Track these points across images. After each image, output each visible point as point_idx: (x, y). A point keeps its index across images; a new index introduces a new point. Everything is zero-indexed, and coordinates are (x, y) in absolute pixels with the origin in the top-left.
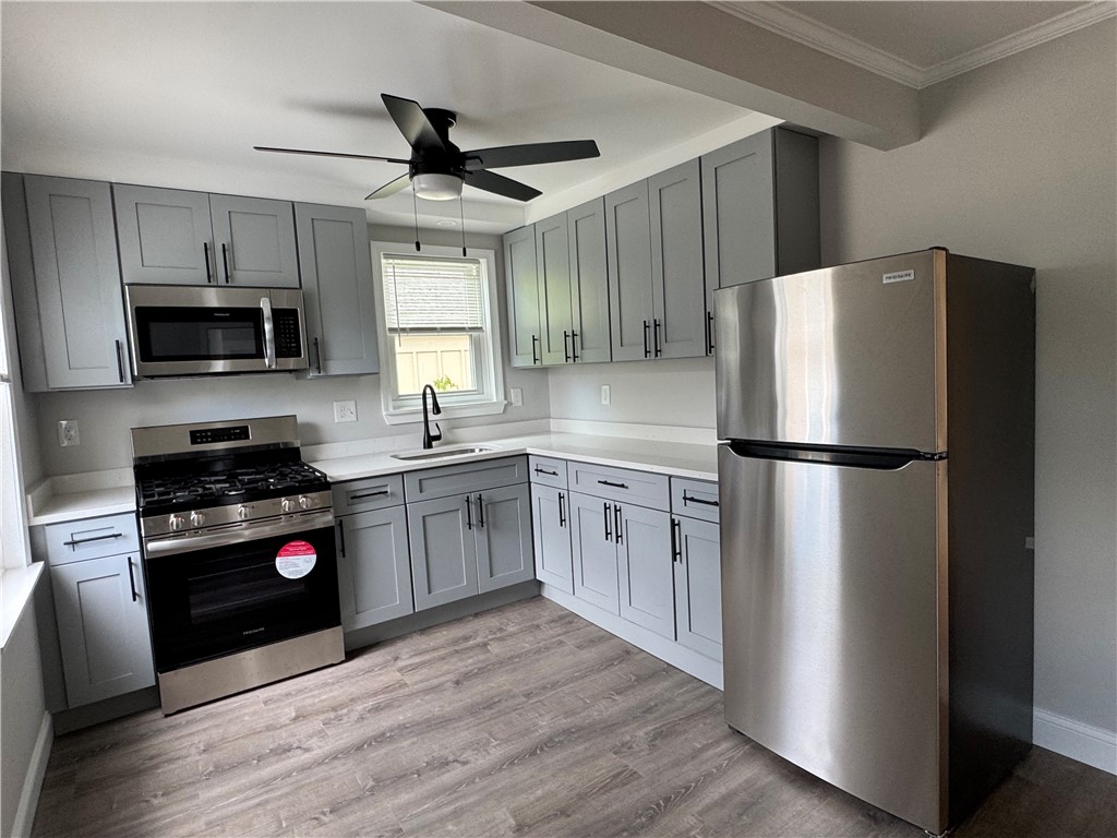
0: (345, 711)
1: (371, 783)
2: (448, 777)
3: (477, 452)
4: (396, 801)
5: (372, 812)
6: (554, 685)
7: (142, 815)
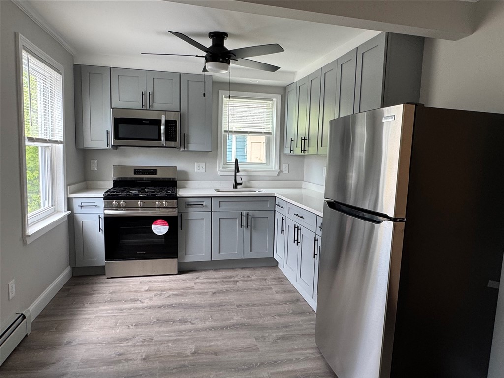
0: (165, 293)
1: (155, 320)
2: (183, 327)
3: (257, 192)
4: (158, 329)
5: (148, 330)
6: (254, 305)
7: (80, 308)
